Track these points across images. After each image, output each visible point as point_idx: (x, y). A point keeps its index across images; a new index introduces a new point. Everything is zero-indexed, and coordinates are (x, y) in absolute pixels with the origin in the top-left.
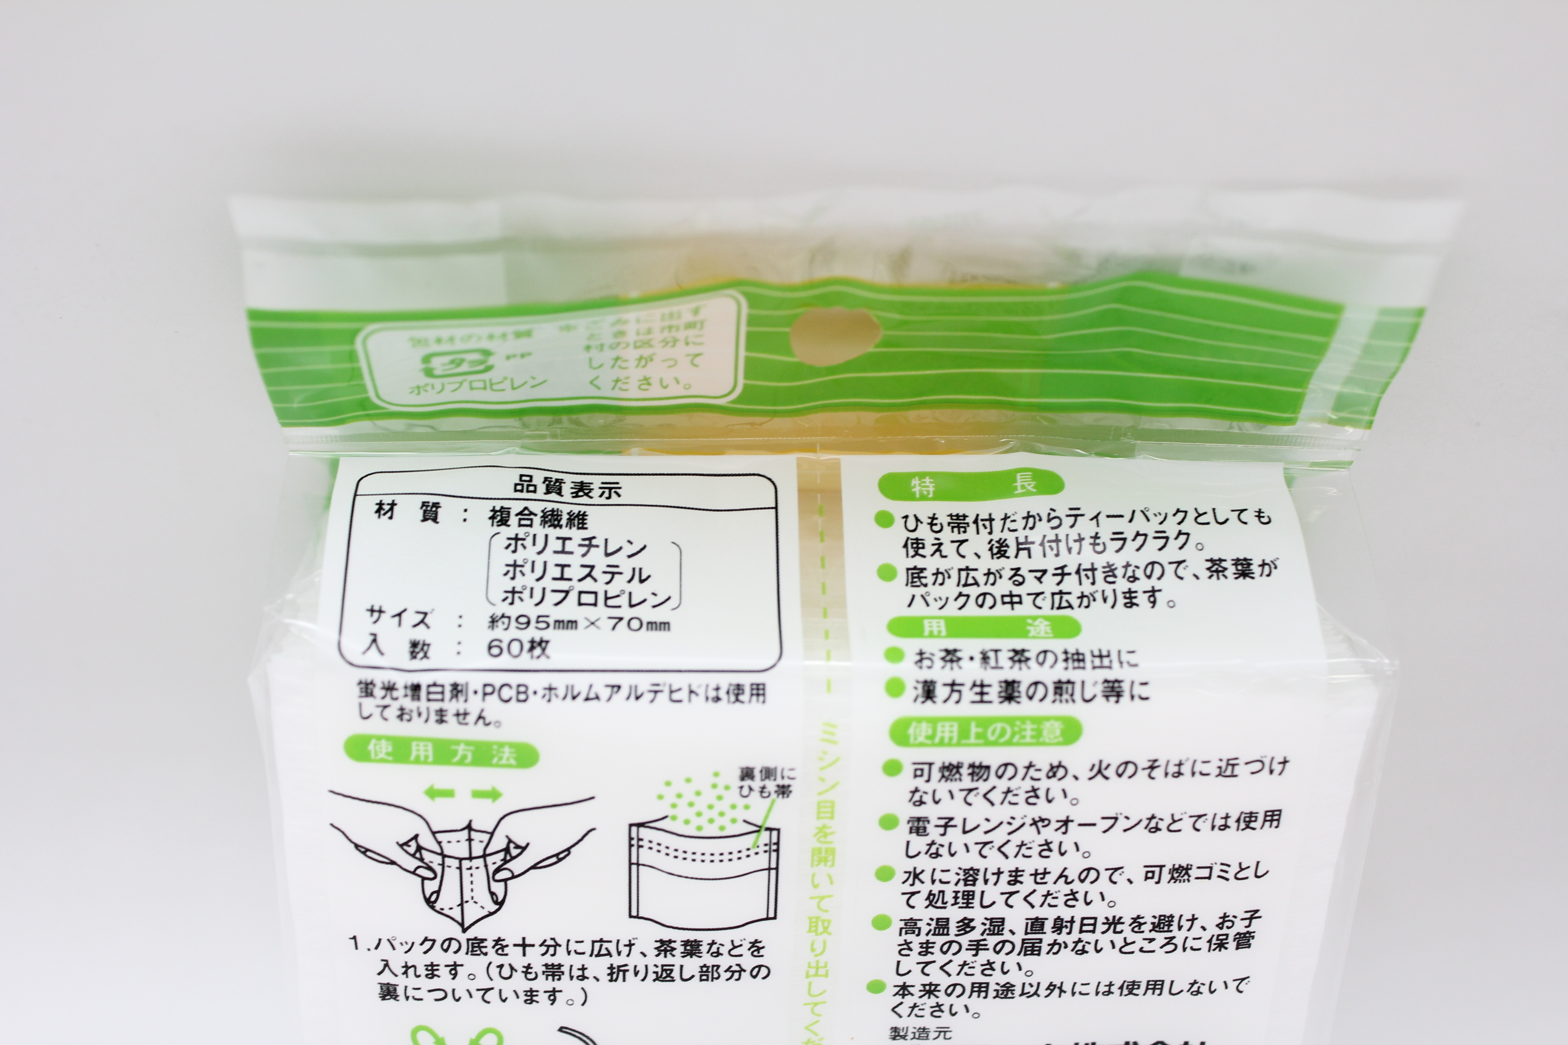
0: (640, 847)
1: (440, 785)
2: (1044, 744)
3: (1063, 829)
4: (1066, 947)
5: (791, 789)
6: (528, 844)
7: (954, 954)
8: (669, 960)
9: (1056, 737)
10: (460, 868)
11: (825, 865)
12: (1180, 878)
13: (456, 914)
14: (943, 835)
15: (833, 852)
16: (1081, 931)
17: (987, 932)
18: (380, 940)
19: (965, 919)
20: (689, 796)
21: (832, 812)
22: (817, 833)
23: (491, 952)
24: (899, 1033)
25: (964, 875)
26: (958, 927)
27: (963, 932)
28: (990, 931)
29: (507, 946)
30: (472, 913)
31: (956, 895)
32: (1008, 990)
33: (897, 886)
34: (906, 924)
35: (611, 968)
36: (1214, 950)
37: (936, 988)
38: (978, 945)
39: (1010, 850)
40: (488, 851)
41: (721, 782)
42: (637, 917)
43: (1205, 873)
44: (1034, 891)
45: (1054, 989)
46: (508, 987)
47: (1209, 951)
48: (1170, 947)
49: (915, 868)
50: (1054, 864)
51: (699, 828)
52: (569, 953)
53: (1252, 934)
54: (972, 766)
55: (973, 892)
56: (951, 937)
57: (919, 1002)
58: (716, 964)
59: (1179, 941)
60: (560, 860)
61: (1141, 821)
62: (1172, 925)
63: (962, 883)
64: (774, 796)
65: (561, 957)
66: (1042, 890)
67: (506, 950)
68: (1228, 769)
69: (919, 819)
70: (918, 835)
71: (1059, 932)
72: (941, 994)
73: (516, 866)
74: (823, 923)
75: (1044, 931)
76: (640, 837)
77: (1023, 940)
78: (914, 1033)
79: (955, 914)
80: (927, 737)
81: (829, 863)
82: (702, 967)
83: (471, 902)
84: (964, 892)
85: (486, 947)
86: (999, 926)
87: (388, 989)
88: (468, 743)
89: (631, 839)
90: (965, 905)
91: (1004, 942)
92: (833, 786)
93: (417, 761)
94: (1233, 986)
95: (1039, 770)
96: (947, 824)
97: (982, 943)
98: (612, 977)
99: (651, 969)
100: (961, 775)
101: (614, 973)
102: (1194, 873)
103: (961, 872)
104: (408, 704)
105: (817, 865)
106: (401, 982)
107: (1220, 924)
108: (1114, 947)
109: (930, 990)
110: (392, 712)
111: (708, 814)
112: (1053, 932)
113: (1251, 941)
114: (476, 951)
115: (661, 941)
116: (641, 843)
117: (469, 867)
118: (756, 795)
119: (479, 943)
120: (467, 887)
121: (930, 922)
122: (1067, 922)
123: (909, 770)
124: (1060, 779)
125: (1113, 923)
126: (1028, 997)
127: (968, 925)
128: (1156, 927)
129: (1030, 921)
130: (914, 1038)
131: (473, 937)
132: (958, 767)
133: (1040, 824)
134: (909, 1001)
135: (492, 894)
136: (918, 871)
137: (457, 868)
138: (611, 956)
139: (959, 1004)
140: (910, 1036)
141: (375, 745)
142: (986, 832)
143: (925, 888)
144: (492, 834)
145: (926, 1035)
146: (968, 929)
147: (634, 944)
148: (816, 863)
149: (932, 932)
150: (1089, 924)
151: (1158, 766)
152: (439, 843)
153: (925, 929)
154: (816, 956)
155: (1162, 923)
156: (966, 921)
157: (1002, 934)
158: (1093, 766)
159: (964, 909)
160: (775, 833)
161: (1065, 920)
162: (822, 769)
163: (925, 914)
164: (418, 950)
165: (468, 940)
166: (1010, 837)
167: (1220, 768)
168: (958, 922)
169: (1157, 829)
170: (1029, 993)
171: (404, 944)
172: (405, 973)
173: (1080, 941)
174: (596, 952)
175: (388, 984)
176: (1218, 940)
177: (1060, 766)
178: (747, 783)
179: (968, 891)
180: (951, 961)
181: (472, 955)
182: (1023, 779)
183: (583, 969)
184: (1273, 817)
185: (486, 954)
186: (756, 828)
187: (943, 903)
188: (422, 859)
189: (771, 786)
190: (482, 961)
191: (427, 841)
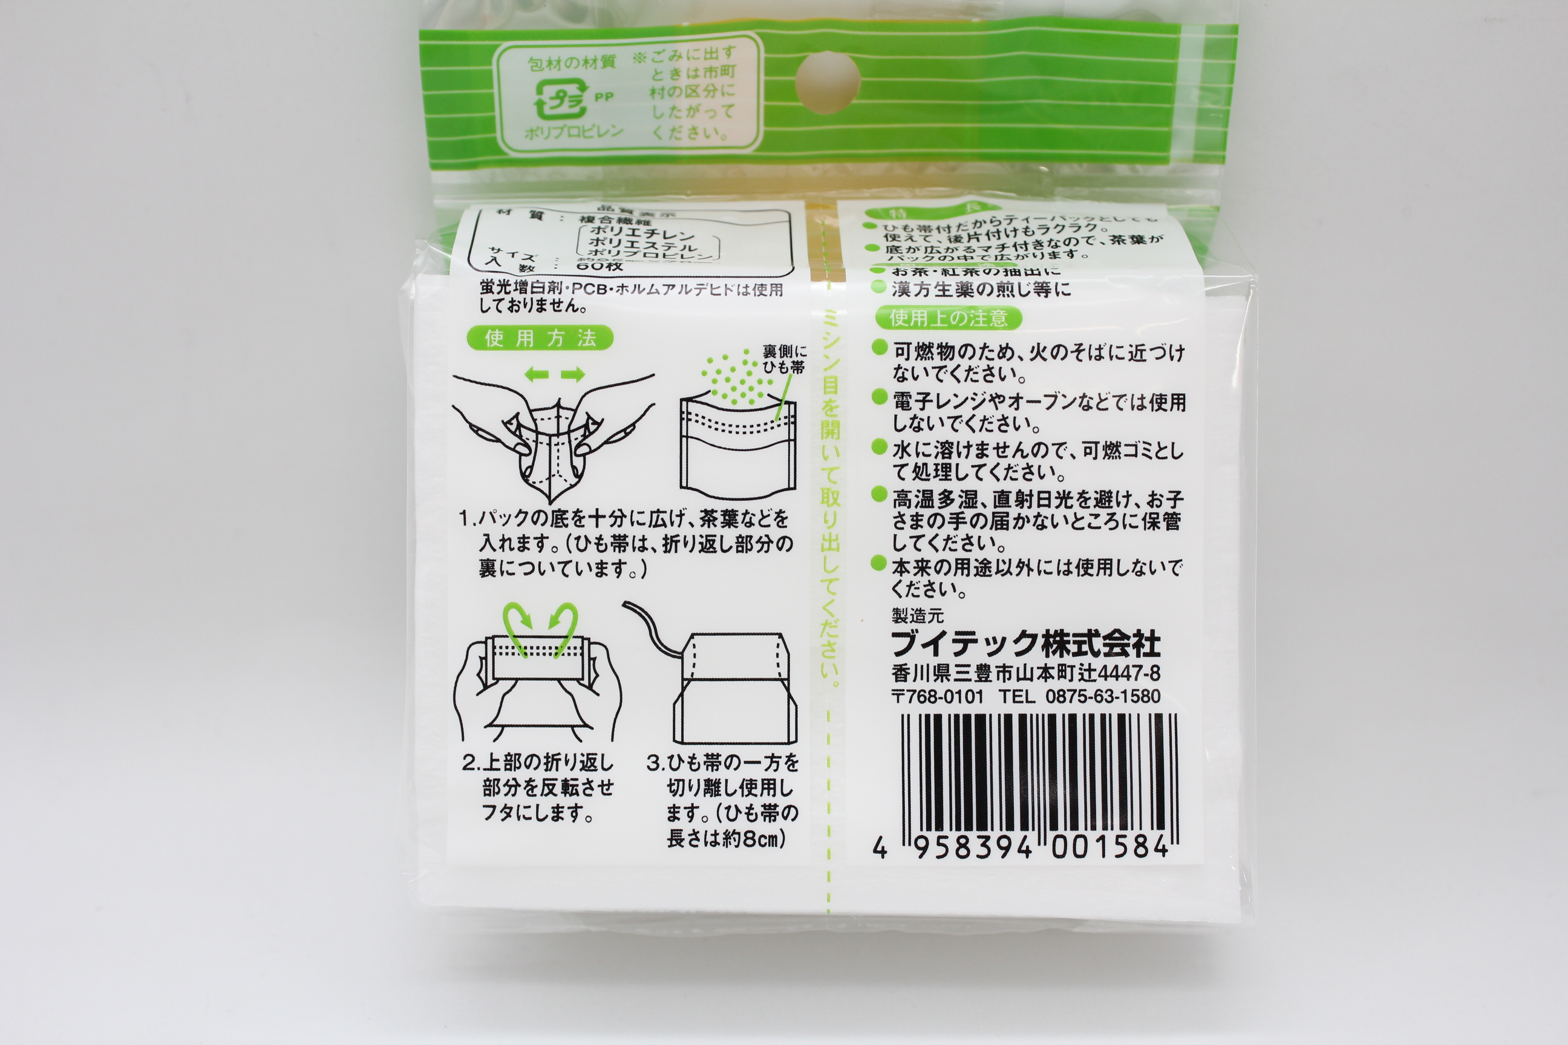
0: (689, 420)
1: (537, 368)
2: (993, 328)
3: (1015, 405)
4: (1028, 521)
5: (804, 365)
6: (603, 420)
7: (939, 528)
8: (712, 531)
9: (1002, 323)
10: (549, 444)
11: (832, 438)
12: (1112, 455)
13: (545, 487)
14: (922, 409)
15: (837, 425)
16: (1039, 506)
17: (964, 504)
18: (484, 513)
19: (945, 491)
20: (726, 373)
21: (836, 387)
22: (825, 407)
23: (570, 522)
24: (900, 614)
25: (942, 448)
26: (940, 499)
27: (944, 504)
28: (966, 504)
29: (584, 517)
30: (558, 485)
31: (937, 467)
32: (985, 567)
33: (890, 458)
34: (898, 496)
35: (666, 538)
36: (1149, 528)
37: (927, 564)
38: (958, 518)
39: (976, 424)
40: (572, 428)
41: (750, 358)
42: (687, 488)
43: (1132, 450)
44: (998, 464)
45: (1023, 566)
46: (583, 559)
47: (1145, 529)
48: (1112, 524)
49: (903, 441)
50: (1011, 438)
51: (734, 402)
52: (632, 524)
53: (1178, 516)
54: (940, 346)
55: (950, 464)
56: (936, 510)
57: (915, 579)
58: (749, 535)
59: (1118, 517)
60: (627, 434)
61: (1075, 399)
62: (1112, 501)
63: (940, 455)
64: (790, 371)
65: (626, 529)
66: (1004, 463)
67: (583, 522)
68: (1137, 354)
69: (903, 394)
70: (903, 409)
71: (1021, 505)
72: (931, 571)
73: (594, 441)
74: (833, 494)
75: (1010, 505)
76: (689, 411)
77: (994, 513)
78: (912, 615)
79: (937, 486)
80: (904, 321)
81: (836, 436)
82: (737, 538)
83: (557, 475)
84: (943, 464)
85: (567, 519)
86: (973, 499)
87: (488, 564)
88: (560, 328)
89: (682, 413)
90: (944, 478)
91: (978, 515)
92: (836, 363)
93: (522, 347)
94: (1170, 566)
95: (993, 351)
96: (925, 399)
97: (961, 516)
98: (666, 548)
99: (698, 540)
100: (932, 354)
101: (668, 543)
102: (1123, 450)
103: (939, 445)
104: (518, 296)
105: (826, 437)
106: (498, 556)
107: (1150, 502)
108: (1067, 523)
109: (922, 567)
110: (505, 305)
111: (741, 389)
112: (1017, 506)
113: (1179, 523)
114: (559, 523)
115: (706, 511)
116: (689, 417)
117: (556, 443)
118: (776, 370)
119: (561, 515)
120: (554, 461)
121: (918, 494)
122: (1026, 495)
123: (892, 349)
124: (1008, 360)
125: (1064, 497)
126: (1003, 575)
127: (948, 497)
128: (1099, 503)
129: (997, 494)
130: (913, 621)
131: (557, 509)
132: (930, 346)
133: (997, 400)
134: (907, 578)
135: (574, 468)
136: (905, 445)
137: (547, 444)
138: (666, 527)
139: (947, 581)
140: (910, 619)
141: (491, 335)
142: (956, 407)
143: (911, 461)
144: (575, 411)
145: (922, 618)
146: (948, 502)
147: (684, 514)
148: (825, 435)
149: (920, 504)
150: (1044, 497)
151: (1084, 350)
152: (534, 420)
153: (914, 501)
154: (829, 528)
155: (1103, 498)
156: (947, 494)
157: (976, 507)
158: (1033, 348)
159: (944, 481)
160: (792, 406)
161: (1025, 493)
162: (826, 347)
163: (914, 486)
164: (514, 521)
165: (553, 512)
166: (975, 412)
167: (1131, 352)
168: (940, 495)
169: (1089, 407)
170: (1003, 570)
171: (503, 516)
172: (502, 547)
173: (1039, 515)
174: (653, 523)
175: (488, 559)
176: (1150, 518)
177: (1007, 347)
178: (770, 359)
179: (946, 464)
180: (937, 535)
181: (555, 527)
182: (980, 359)
183: (643, 540)
184: (1179, 400)
185: (566, 526)
186: (778, 402)
187: (927, 475)
188: (520, 437)
189: (788, 362)
190: (563, 532)
191: (525, 419)
